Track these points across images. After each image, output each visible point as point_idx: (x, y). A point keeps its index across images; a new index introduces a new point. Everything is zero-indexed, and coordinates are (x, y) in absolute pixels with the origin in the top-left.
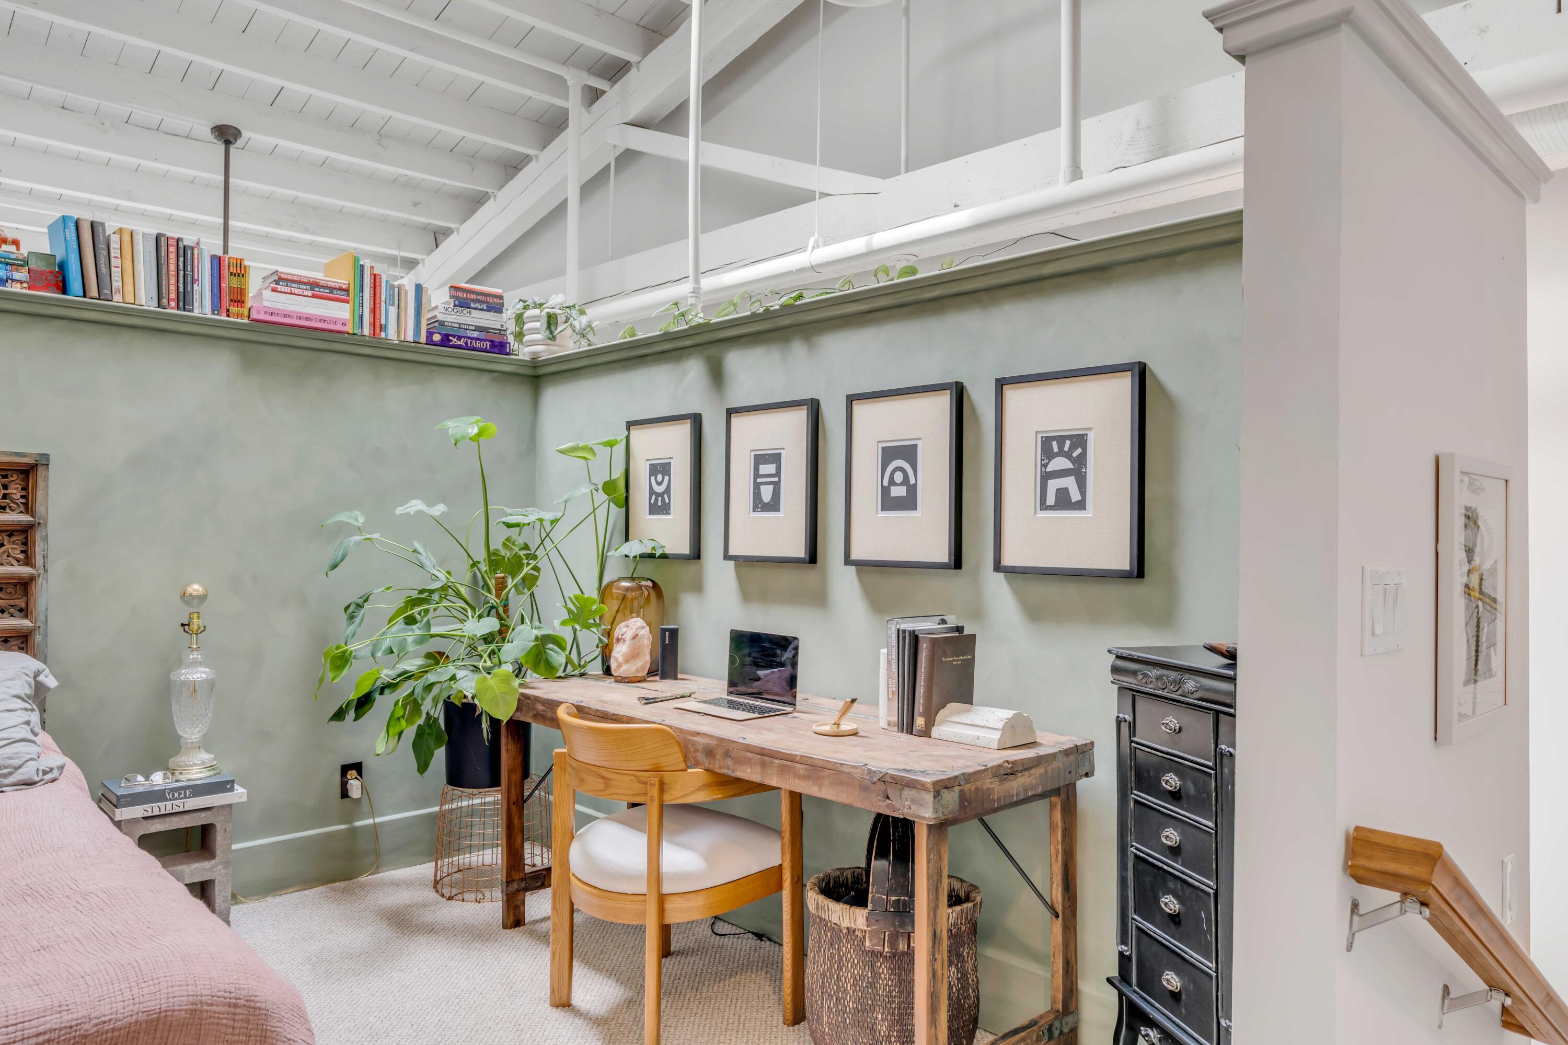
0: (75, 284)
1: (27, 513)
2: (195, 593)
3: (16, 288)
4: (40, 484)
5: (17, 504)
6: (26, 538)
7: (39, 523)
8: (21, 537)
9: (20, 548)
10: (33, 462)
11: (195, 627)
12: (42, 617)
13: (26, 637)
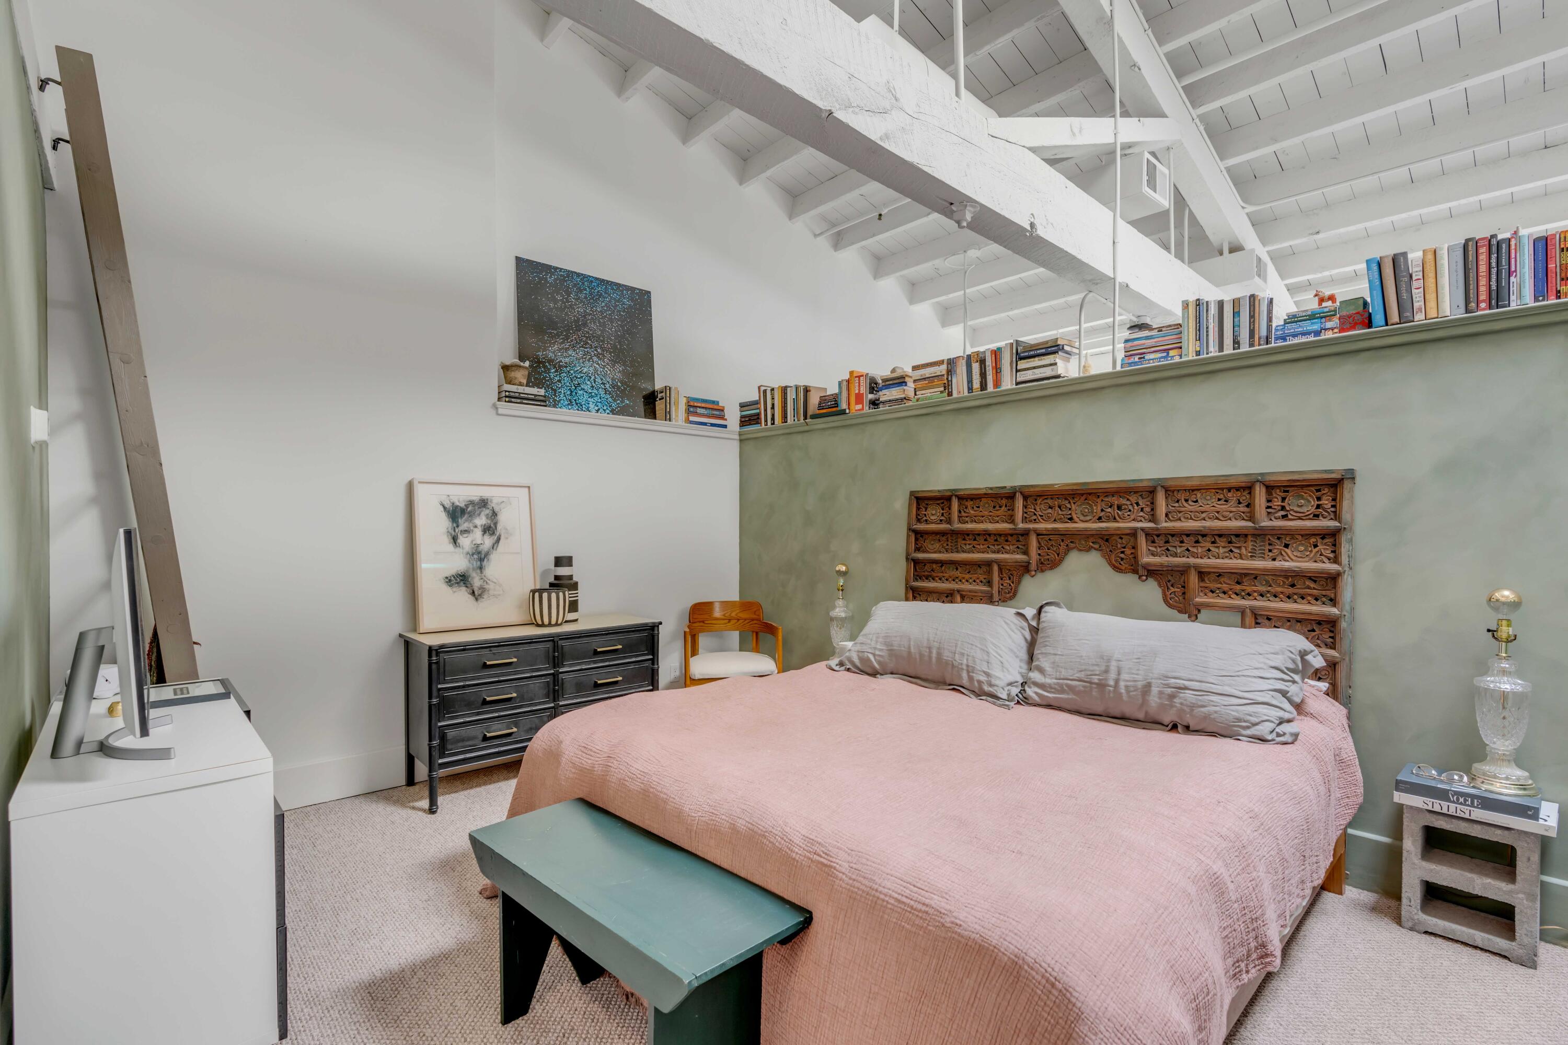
0: (1378, 318)
1: (1336, 520)
2: (1503, 599)
3: (1329, 335)
4: (1346, 495)
5: (1328, 512)
6: (1335, 540)
7: (1345, 528)
8: (1332, 540)
9: (1330, 549)
10: (1339, 477)
11: (1504, 636)
12: (1347, 607)
13: (1335, 622)
